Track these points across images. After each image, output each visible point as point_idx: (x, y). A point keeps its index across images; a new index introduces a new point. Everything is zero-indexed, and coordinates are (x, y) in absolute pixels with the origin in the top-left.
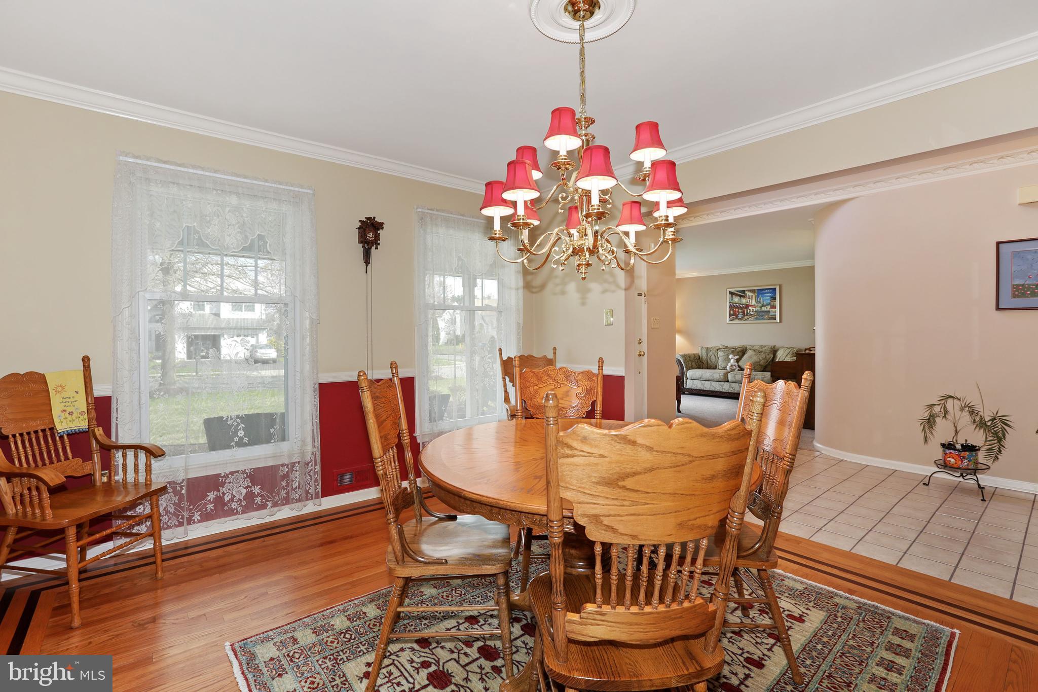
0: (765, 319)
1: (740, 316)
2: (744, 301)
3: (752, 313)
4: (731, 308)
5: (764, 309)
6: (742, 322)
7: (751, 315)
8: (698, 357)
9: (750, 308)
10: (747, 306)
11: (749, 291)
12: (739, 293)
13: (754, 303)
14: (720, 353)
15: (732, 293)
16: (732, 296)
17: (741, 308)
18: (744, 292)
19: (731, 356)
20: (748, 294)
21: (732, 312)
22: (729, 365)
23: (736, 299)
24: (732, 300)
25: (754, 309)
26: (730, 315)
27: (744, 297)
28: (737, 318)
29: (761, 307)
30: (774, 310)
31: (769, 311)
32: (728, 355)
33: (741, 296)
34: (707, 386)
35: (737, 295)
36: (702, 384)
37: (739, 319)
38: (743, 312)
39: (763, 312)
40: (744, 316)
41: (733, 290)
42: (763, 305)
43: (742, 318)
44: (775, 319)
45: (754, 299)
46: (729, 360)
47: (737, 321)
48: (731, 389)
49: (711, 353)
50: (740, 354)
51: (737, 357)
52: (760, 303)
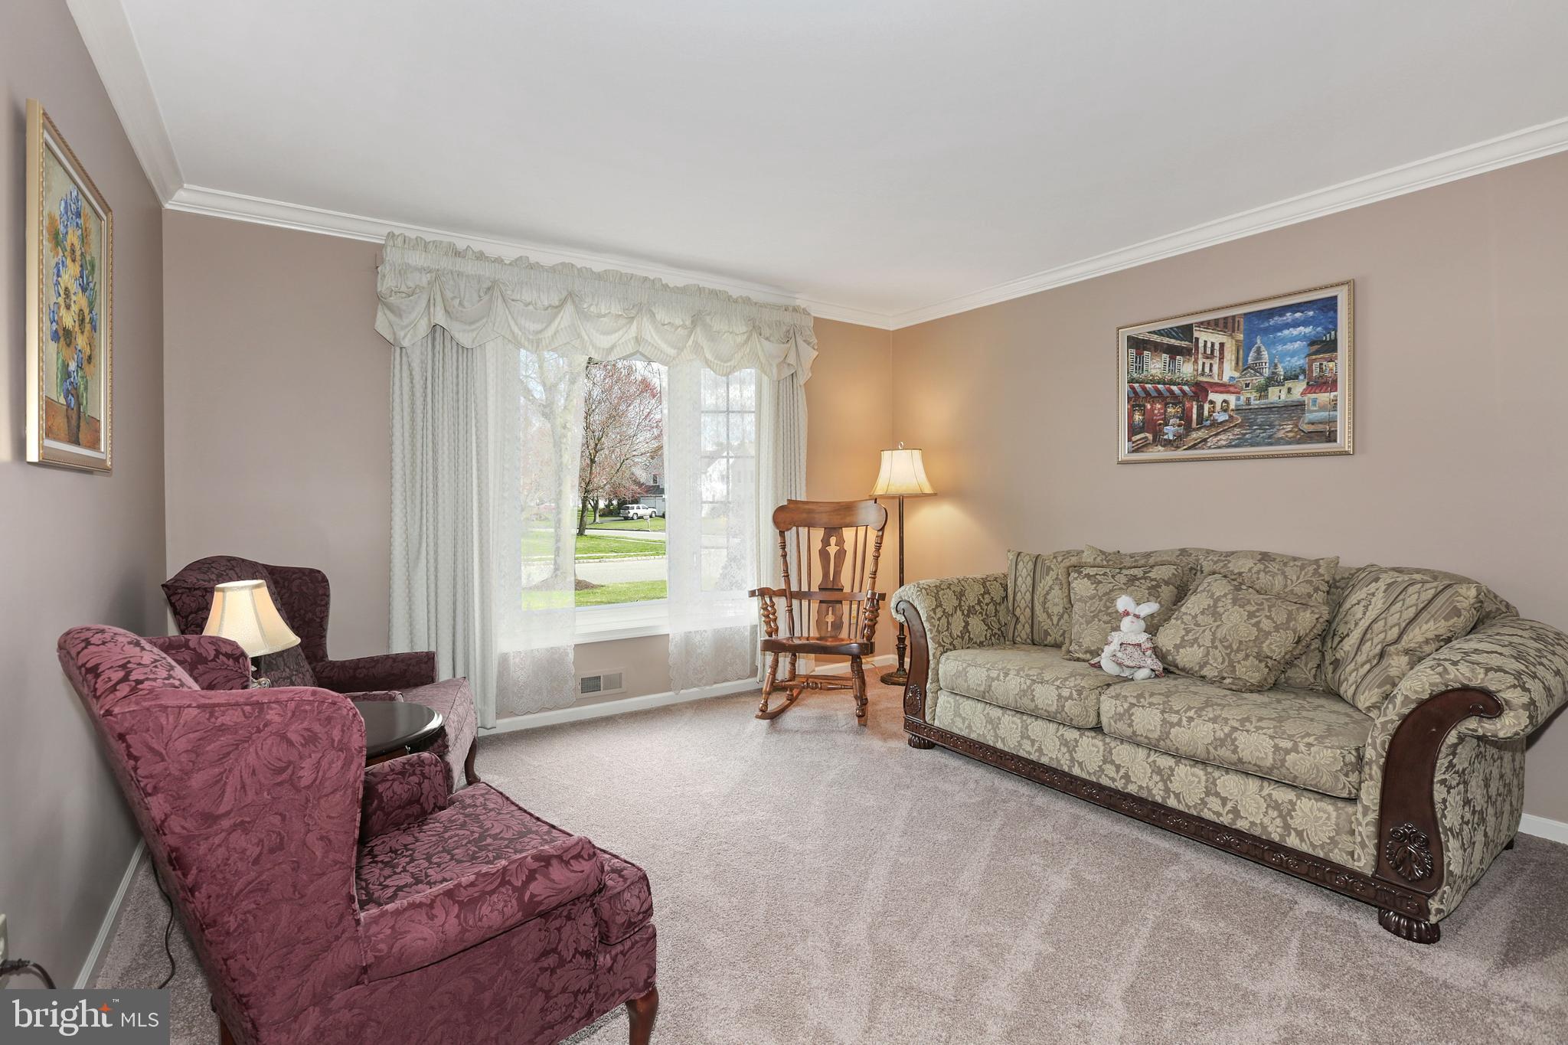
0: (1279, 442)
1: (1170, 431)
2: (1187, 369)
3: (1222, 417)
4: (1136, 401)
5: (1277, 395)
6: (1180, 453)
7: (1215, 424)
8: (997, 593)
9: (1212, 396)
10: (1200, 390)
11: (1207, 325)
12: (1166, 340)
13: (1229, 372)
14: (1081, 587)
15: (1138, 345)
16: (1139, 354)
17: (1176, 400)
18: (1186, 331)
19: (1123, 603)
20: (1204, 337)
21: (1138, 417)
22: (1116, 638)
23: (1156, 366)
24: (1140, 369)
25: (1232, 399)
26: (1133, 430)
27: (1186, 352)
28: (1158, 439)
29: (1263, 390)
30: (1324, 397)
31: (1300, 406)
32: (1110, 598)
33: (1173, 352)
34: (1008, 734)
35: (1157, 348)
36: (990, 721)
37: (1168, 443)
38: (1185, 417)
39: (1270, 409)
40: (1188, 429)
41: (1141, 332)
42: (1272, 381)
43: (1179, 437)
44: (1331, 437)
45: (1230, 356)
46: (1114, 620)
47: (1158, 452)
48: (1110, 770)
49: (1049, 580)
50: (1167, 592)
51: (1149, 608)
52: (1258, 372)
